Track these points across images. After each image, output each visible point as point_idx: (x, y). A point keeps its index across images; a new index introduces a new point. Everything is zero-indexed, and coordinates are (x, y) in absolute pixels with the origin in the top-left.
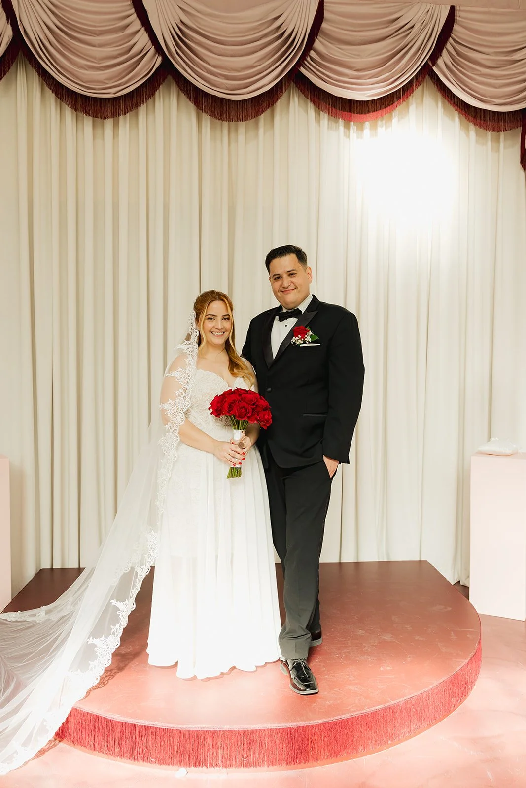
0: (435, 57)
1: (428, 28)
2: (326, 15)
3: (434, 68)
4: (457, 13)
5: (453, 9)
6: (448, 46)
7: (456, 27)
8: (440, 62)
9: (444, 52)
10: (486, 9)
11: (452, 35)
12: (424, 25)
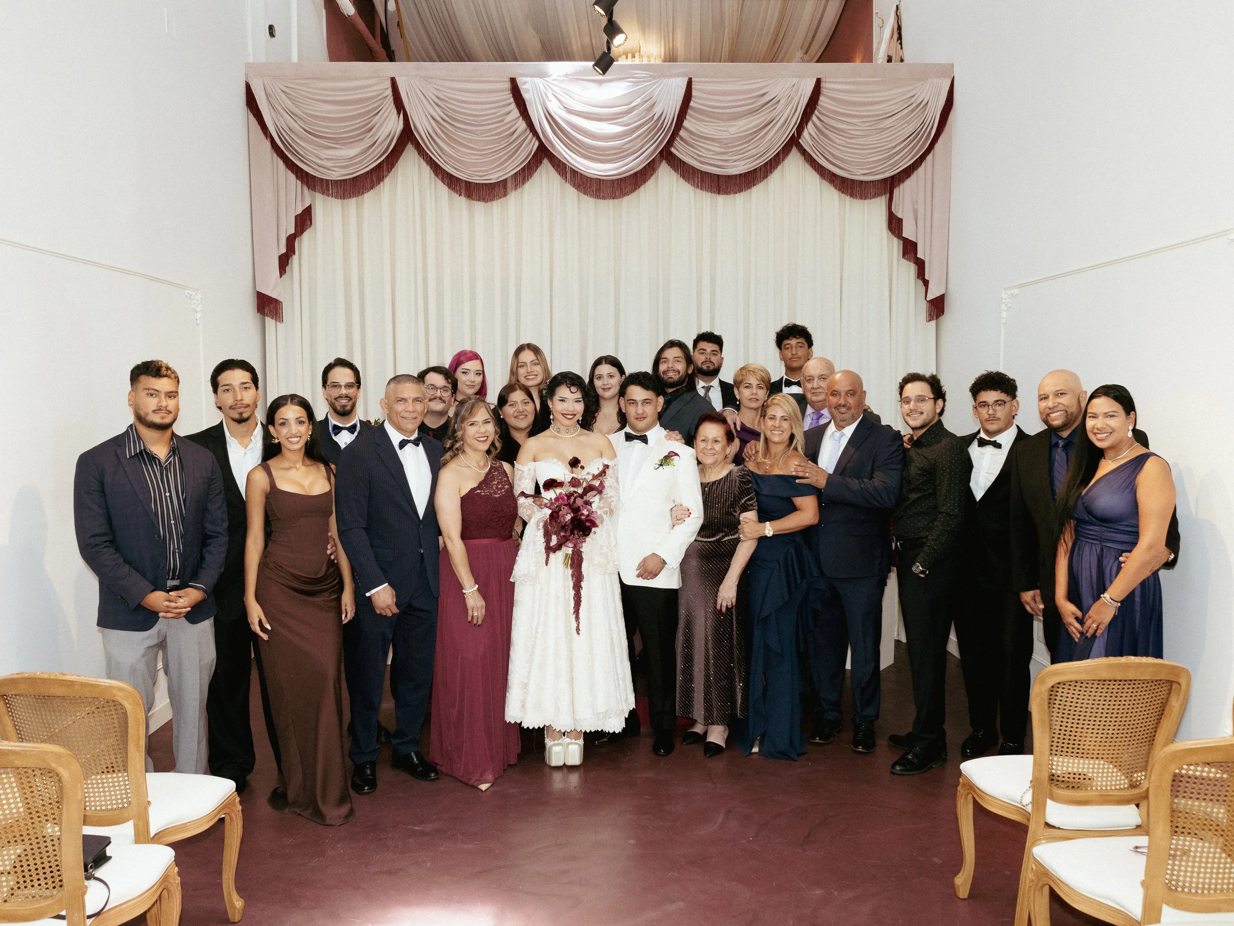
0: (800, 129)
1: (792, 104)
2: (694, 93)
3: (800, 141)
4: (823, 85)
5: (819, 81)
6: (814, 118)
7: (822, 98)
8: (805, 134)
9: (810, 124)
10: (852, 80)
11: (818, 107)
12: (790, 99)
